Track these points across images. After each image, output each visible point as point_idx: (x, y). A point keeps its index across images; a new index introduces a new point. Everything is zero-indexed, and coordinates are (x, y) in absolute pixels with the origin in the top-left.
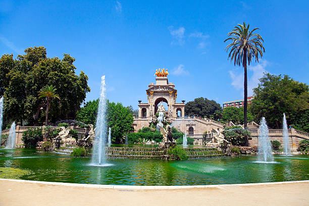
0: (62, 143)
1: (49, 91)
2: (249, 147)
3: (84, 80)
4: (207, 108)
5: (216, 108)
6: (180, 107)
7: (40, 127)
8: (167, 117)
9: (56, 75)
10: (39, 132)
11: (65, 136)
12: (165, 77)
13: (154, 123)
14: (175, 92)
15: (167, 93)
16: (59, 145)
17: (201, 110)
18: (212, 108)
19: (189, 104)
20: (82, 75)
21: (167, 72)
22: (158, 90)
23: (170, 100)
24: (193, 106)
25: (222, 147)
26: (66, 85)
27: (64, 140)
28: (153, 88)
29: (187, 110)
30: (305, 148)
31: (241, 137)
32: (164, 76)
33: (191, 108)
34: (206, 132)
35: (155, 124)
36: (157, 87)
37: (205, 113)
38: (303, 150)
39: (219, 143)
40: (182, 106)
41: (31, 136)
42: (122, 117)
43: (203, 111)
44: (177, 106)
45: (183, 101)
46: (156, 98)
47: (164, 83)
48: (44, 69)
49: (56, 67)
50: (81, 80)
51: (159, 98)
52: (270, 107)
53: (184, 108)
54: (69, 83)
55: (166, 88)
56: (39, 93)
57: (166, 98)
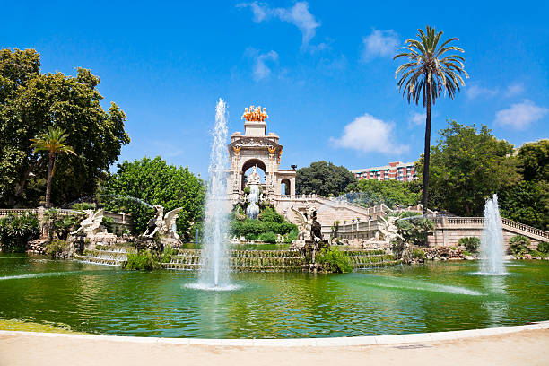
0: (88, 243)
1: (52, 140)
2: (432, 249)
3: (118, 120)
4: (333, 180)
5: (348, 181)
6: (288, 177)
7: (33, 211)
8: (264, 195)
9: (67, 108)
10: (33, 221)
11: (93, 227)
12: (261, 123)
13: (242, 206)
14: (279, 149)
15: (265, 151)
16: (81, 246)
17: (324, 182)
18: (341, 179)
19: (302, 172)
20: (114, 110)
21: (265, 113)
22: (249, 145)
23: (271, 165)
24: (308, 176)
25: (394, 249)
26: (85, 129)
27: (91, 236)
28: (239, 142)
29: (300, 181)
30: (520, 249)
31: (419, 231)
32: (259, 120)
33: (306, 180)
34: (338, 223)
35: (245, 206)
36: (248, 140)
37: (330, 188)
38: (517, 253)
39: (388, 241)
40: (292, 175)
41: (17, 229)
42: (190, 193)
43: (327, 184)
44: (282, 174)
45: (294, 167)
46: (245, 159)
47: (260, 133)
48: (42, 95)
49: (67, 93)
50: (113, 119)
51: (251, 160)
52: (461, 180)
53: (294, 179)
54: (91, 124)
55: (264, 143)
56: (32, 142)
57: (264, 160)
